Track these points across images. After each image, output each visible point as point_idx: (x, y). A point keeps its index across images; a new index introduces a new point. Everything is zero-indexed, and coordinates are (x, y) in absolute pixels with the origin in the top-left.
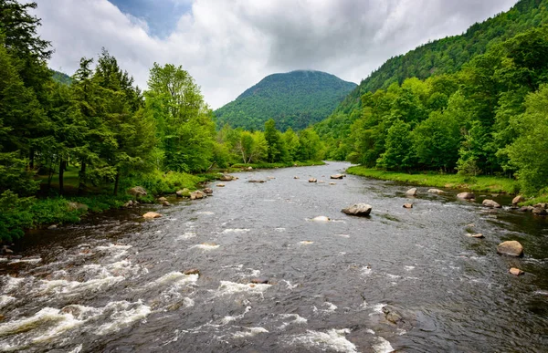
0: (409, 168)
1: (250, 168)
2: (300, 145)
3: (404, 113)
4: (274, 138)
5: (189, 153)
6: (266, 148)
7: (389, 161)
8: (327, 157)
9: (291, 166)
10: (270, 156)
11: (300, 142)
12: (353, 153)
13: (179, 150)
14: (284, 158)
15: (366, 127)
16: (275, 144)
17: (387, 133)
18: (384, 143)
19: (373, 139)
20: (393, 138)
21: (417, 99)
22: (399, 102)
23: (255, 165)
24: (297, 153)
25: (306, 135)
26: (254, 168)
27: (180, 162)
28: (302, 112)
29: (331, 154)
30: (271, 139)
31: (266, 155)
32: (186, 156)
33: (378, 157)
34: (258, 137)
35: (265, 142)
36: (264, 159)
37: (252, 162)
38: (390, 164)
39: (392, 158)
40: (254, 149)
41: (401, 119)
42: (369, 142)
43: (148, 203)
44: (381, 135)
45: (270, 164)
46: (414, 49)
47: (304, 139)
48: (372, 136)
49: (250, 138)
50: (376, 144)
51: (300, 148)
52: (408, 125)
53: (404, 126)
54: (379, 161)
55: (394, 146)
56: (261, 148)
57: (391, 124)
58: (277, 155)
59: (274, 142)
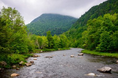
0: (110, 51)
1: (42, 51)
2: (60, 41)
3: (107, 28)
4: (51, 38)
5: (19, 45)
6: (48, 43)
7: (102, 48)
8: (70, 46)
9: (57, 50)
10: (49, 46)
11: (61, 40)
12: (84, 45)
13: (15, 44)
14: (54, 47)
15: (90, 34)
16: (51, 41)
17: (100, 36)
18: (99, 40)
19: (94, 38)
20: (103, 38)
21: (111, 22)
22: (104, 23)
23: (43, 50)
24: (60, 45)
25: (63, 37)
26: (43, 51)
27: (16, 50)
28: (58, 28)
29: (72, 45)
30: (49, 39)
31: (48, 46)
32: (18, 47)
33: (97, 46)
34: (44, 38)
35: (47, 40)
36: (47, 47)
37: (42, 49)
38: (102, 49)
39: (103, 46)
40: (43, 43)
41: (105, 30)
42: (92, 40)
43: (8, 69)
44: (97, 37)
45: (49, 50)
46: (102, 3)
47: (62, 39)
48: (93, 38)
49: (41, 38)
50: (95, 41)
51: (60, 43)
52: (109, 33)
53: (107, 33)
54: (97, 48)
55: (103, 41)
56: (46, 43)
57: (102, 32)
58: (52, 46)
59: (50, 40)
